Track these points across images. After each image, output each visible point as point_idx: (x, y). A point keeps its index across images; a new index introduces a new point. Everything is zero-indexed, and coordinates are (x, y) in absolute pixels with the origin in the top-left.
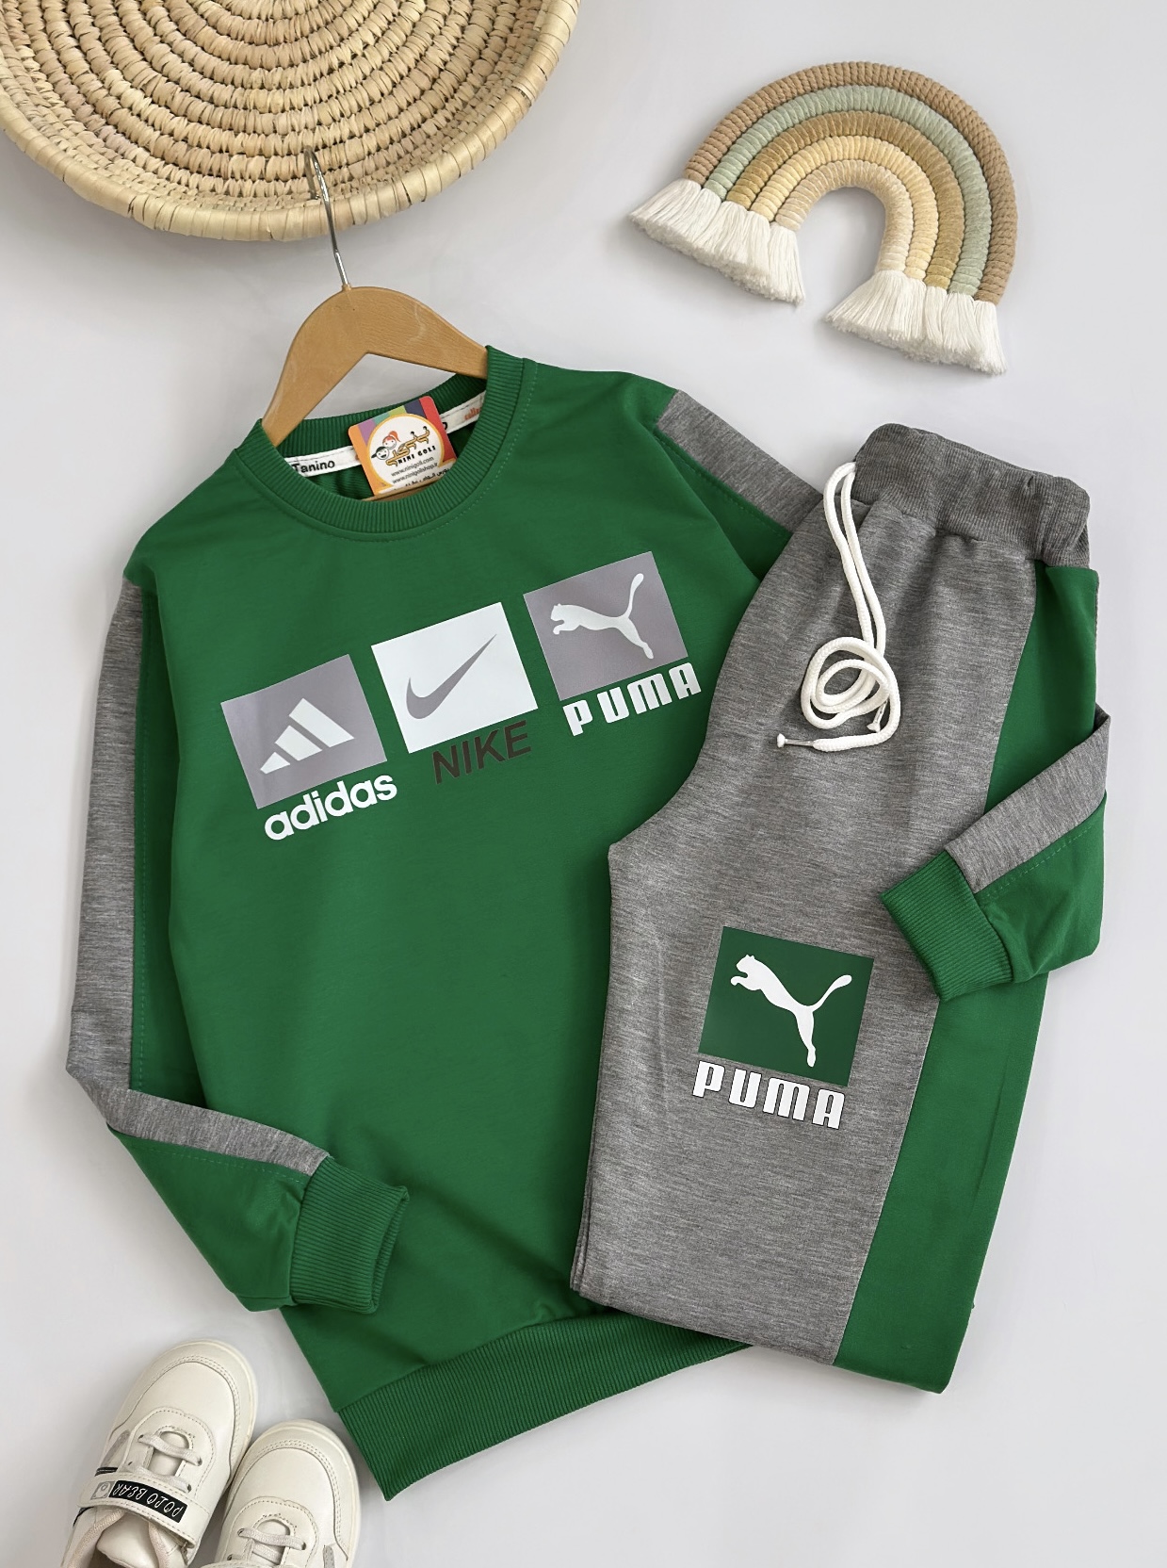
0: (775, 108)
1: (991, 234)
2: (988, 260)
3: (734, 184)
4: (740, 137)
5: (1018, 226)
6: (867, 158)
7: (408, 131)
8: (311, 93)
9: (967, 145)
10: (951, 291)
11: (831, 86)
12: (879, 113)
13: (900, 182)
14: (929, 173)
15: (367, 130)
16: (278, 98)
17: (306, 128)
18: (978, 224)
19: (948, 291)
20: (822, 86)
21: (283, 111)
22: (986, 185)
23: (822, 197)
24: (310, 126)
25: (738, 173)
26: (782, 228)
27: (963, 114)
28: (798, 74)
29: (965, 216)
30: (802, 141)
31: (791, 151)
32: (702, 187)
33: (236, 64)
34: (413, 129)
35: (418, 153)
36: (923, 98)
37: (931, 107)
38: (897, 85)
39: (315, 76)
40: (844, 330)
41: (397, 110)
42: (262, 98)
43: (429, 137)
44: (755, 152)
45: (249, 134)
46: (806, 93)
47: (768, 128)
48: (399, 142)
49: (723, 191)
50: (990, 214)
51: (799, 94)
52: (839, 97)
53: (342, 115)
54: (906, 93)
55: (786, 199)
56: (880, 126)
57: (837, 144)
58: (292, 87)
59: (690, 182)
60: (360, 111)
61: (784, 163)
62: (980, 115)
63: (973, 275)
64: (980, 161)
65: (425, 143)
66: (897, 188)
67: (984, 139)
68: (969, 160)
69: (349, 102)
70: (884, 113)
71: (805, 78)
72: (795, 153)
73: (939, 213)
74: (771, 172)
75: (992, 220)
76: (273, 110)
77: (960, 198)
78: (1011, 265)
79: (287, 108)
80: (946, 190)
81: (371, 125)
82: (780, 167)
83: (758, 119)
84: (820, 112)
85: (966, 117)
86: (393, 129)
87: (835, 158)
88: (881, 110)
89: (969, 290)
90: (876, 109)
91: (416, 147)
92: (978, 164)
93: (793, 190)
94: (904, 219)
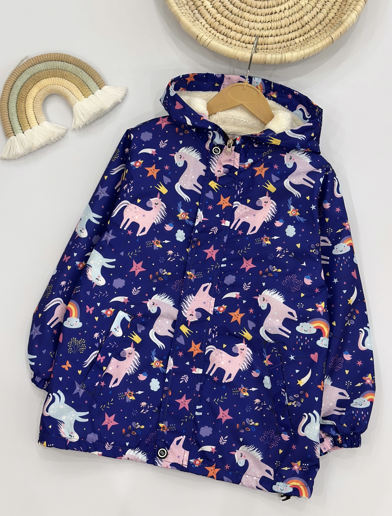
48: (286, 42)
53: (271, 29)
58: (258, 15)
60: (277, 29)
65: (294, 45)
69: (274, 25)
76: (249, 20)
79: (254, 21)
81: (279, 34)
86: (286, 37)
91: (291, 45)
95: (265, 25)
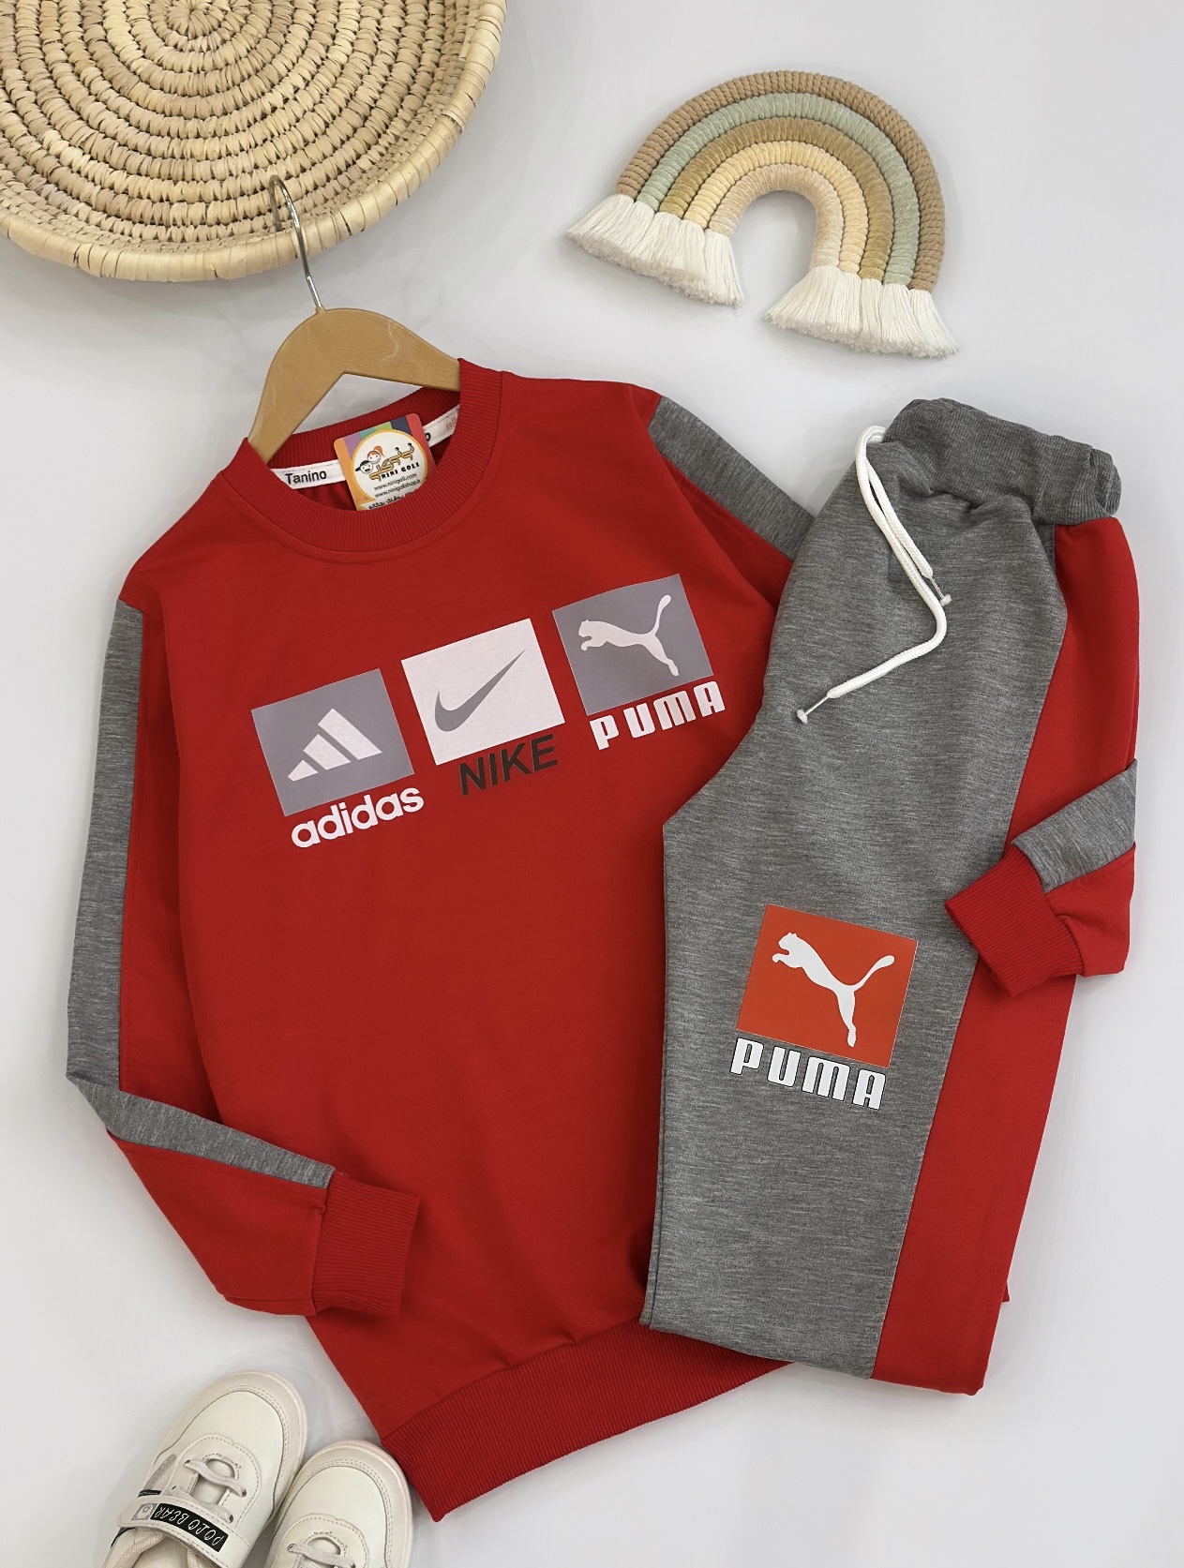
0: (700, 121)
1: (920, 224)
2: (919, 250)
3: (666, 196)
4: (668, 150)
5: (946, 216)
6: (793, 161)
7: (343, 168)
8: (245, 139)
9: (889, 142)
10: (885, 282)
11: (753, 95)
12: (802, 118)
13: (827, 181)
14: (854, 171)
15: (303, 170)
16: (214, 146)
17: (244, 172)
18: (906, 215)
19: (882, 282)
20: (744, 96)
21: (220, 158)
22: (911, 179)
23: (753, 202)
24: (247, 170)
25: (669, 184)
26: (715, 233)
27: (883, 113)
28: (720, 87)
29: (893, 209)
30: (729, 150)
31: (719, 161)
32: (635, 201)
33: (171, 116)
34: (348, 166)
35: (353, 188)
36: (843, 100)
37: (851, 108)
38: (817, 90)
39: (249, 123)
40: (784, 327)
41: (331, 148)
42: (197, 147)
43: (364, 172)
44: (684, 163)
45: (188, 182)
46: (729, 104)
47: (695, 139)
48: (336, 179)
49: (656, 204)
50: (917, 206)
51: (722, 106)
52: (762, 105)
53: (278, 158)
54: (826, 97)
55: (718, 206)
56: (802, 129)
57: (762, 150)
58: (227, 134)
59: (622, 196)
60: (295, 153)
61: (713, 172)
62: (900, 113)
63: (903, 264)
64: (903, 157)
65: (361, 178)
66: (825, 188)
67: (905, 135)
68: (893, 156)
69: (284, 144)
70: (807, 118)
71: (727, 90)
72: (722, 162)
73: (868, 208)
74: (701, 181)
75: (920, 211)
76: (210, 156)
77: (887, 194)
78: (942, 254)
79: (224, 153)
80: (873, 186)
81: (307, 164)
82: (709, 176)
83: (684, 132)
84: (743, 120)
85: (886, 115)
86: (329, 166)
87: (762, 164)
88: (804, 115)
89: (903, 280)
90: (799, 114)
91: (352, 183)
92: (901, 159)
93: (724, 197)
94: (835, 216)
95: (260, 156)
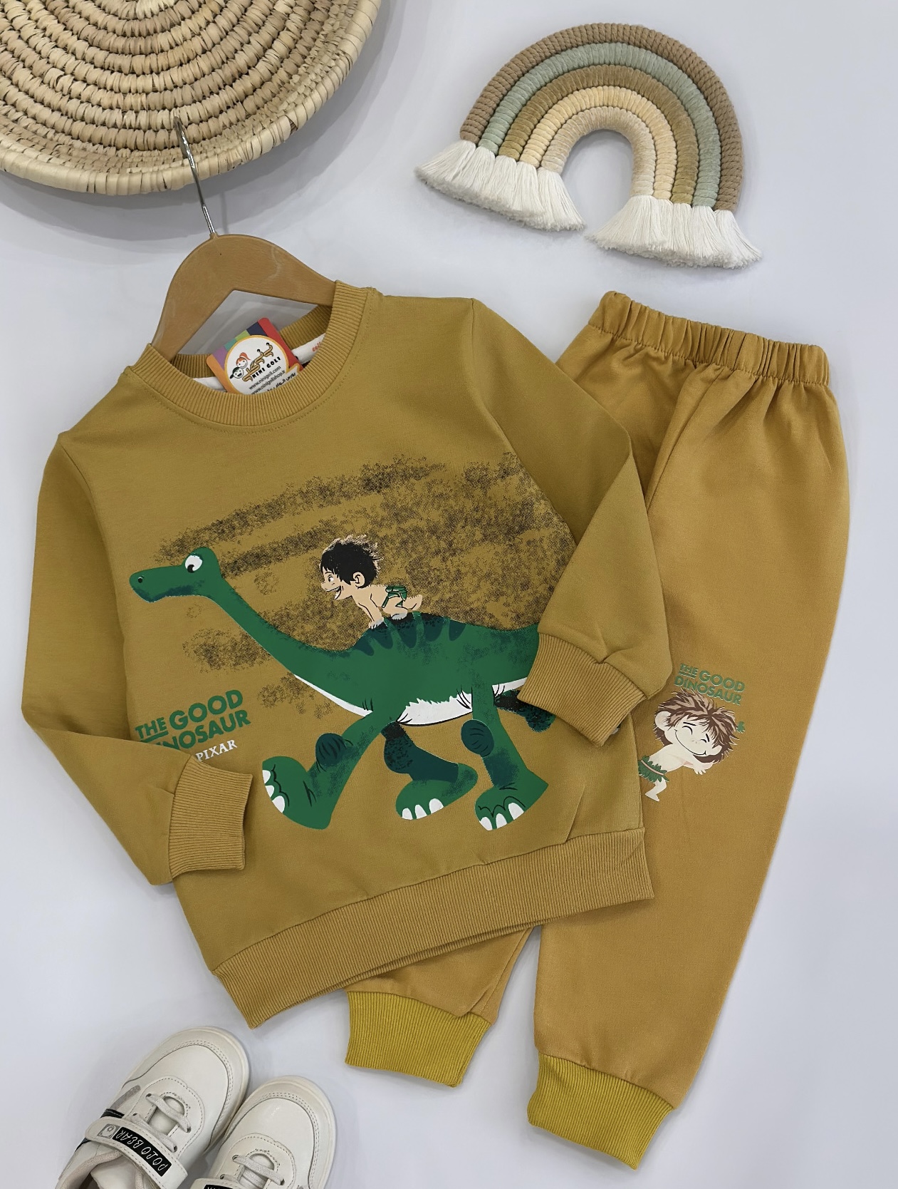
0: (528, 72)
1: (721, 153)
2: (721, 176)
3: (504, 140)
4: (503, 99)
5: (743, 145)
6: (610, 104)
9: (691, 82)
10: (694, 205)
11: (572, 47)
12: (615, 65)
13: (640, 120)
14: (662, 109)
18: (709, 146)
20: (565, 48)
22: (711, 114)
23: (577, 142)
25: (505, 130)
26: (546, 171)
27: (684, 57)
28: (544, 41)
29: (698, 141)
30: (555, 97)
31: (547, 107)
36: (649, 47)
37: (657, 54)
38: (626, 38)
40: (606, 248)
44: (516, 111)
46: (552, 55)
47: (525, 88)
49: (495, 147)
50: (718, 137)
51: (546, 58)
52: (580, 55)
54: (635, 45)
55: (548, 147)
56: (616, 76)
59: (465, 142)
61: (543, 117)
62: (698, 55)
63: (709, 188)
64: (702, 92)
66: (639, 127)
67: (704, 75)
68: (695, 94)
70: (619, 64)
71: (550, 43)
72: (550, 108)
73: (676, 142)
74: (533, 126)
75: (721, 142)
77: (691, 127)
78: (741, 178)
80: (680, 122)
82: (539, 122)
83: (515, 82)
85: (687, 59)
87: (584, 108)
88: (617, 62)
89: (708, 203)
90: (612, 61)
92: (702, 97)
93: (552, 139)
94: (647, 152)
